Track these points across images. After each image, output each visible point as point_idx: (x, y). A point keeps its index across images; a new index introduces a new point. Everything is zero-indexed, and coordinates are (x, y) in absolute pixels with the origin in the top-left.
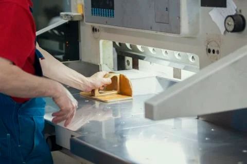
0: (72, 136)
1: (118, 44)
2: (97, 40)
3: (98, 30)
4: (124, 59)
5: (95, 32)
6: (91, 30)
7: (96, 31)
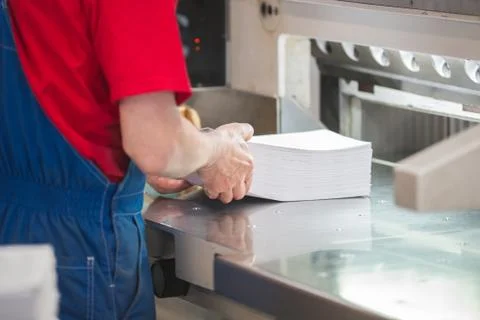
0: (216, 255)
1: (322, 47)
2: (272, 34)
3: (276, 12)
4: (336, 85)
5: (268, 15)
6: (256, 10)
7: (270, 12)
